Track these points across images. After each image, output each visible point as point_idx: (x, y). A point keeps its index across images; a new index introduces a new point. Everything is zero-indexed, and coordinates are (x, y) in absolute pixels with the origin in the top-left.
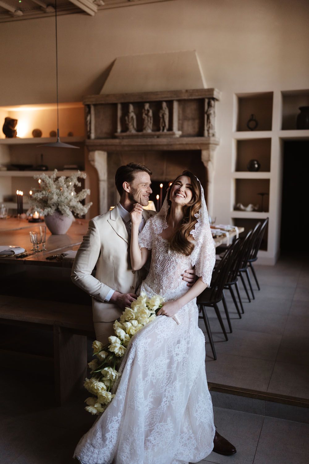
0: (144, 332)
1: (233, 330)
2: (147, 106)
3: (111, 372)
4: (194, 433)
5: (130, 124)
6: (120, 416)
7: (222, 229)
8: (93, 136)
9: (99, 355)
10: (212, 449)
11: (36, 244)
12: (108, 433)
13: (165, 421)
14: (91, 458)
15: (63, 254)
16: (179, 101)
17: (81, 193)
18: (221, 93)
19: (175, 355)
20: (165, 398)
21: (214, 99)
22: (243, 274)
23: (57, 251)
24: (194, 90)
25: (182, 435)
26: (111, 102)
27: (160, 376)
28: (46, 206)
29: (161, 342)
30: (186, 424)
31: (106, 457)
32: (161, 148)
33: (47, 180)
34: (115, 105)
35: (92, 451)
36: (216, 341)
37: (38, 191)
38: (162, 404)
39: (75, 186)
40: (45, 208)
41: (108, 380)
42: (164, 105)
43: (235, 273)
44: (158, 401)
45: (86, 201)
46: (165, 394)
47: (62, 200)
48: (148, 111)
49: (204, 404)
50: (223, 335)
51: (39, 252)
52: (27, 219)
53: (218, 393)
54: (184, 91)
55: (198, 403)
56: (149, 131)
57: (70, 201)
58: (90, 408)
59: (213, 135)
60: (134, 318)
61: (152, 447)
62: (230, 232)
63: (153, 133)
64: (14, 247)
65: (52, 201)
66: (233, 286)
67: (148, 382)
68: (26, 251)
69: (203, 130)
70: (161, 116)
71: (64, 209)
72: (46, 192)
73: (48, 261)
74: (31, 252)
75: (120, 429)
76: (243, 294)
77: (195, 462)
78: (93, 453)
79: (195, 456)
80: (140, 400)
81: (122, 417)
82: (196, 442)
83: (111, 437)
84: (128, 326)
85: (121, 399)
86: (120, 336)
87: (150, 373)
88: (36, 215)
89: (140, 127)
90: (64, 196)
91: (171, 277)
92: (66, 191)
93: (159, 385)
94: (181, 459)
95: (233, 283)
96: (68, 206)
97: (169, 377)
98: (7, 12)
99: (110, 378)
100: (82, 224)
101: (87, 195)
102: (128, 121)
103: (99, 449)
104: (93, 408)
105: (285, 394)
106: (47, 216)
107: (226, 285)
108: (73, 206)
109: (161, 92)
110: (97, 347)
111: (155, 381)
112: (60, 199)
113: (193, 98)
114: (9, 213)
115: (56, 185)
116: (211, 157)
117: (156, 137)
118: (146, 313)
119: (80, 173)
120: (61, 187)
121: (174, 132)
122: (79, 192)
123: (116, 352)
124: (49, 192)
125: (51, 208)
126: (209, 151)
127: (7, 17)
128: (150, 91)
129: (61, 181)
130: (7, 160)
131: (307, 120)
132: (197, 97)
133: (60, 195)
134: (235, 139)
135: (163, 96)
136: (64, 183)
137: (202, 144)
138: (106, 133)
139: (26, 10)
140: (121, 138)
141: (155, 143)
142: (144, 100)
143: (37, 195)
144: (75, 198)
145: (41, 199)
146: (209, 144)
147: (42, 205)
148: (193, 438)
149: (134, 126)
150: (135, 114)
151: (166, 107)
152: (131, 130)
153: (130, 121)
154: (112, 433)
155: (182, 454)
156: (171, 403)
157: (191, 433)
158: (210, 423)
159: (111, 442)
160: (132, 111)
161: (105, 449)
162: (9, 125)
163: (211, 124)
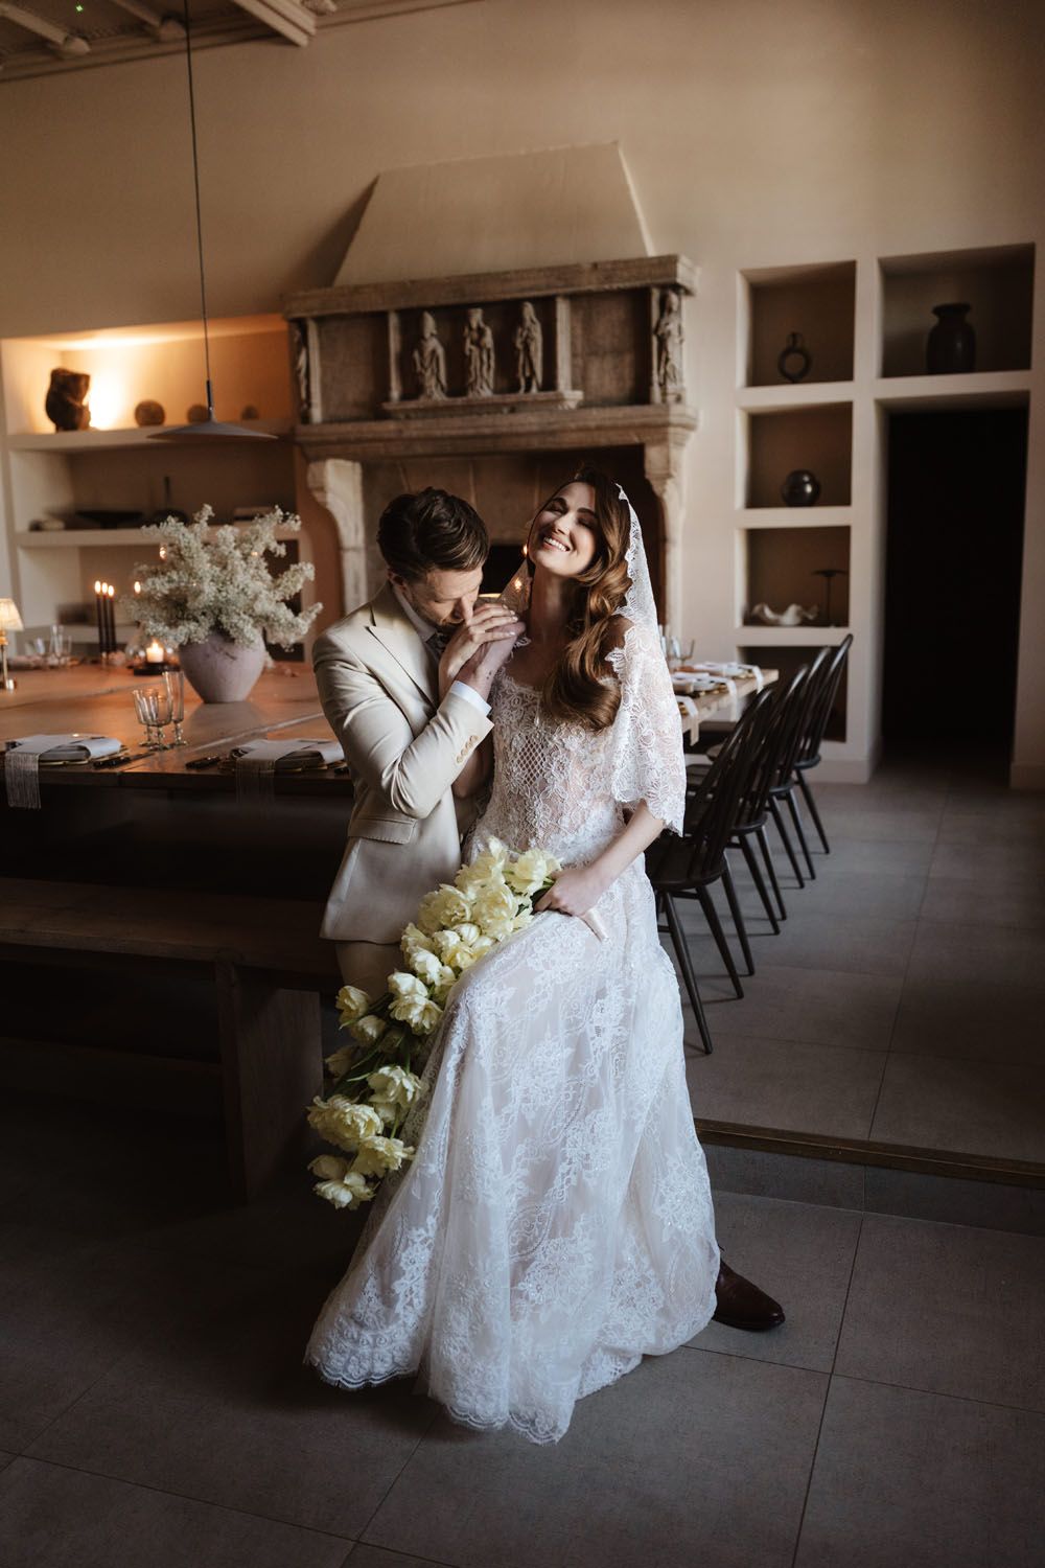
0: (494, 967)
1: (756, 966)
2: (477, 317)
3: (401, 1079)
4: (657, 1264)
5: (428, 374)
6: (432, 1225)
7: (712, 674)
8: (317, 414)
9: (357, 1027)
10: (711, 1314)
11: (153, 726)
12: (399, 1278)
13: (567, 1232)
14: (353, 1358)
15: (236, 752)
16: (573, 298)
17: (287, 575)
18: (698, 270)
19: (591, 1034)
20: (564, 1164)
21: (677, 288)
22: (781, 806)
23: (219, 746)
24: (615, 263)
25: (620, 1272)
26: (368, 309)
27: (546, 1099)
28: (182, 619)
29: (545, 995)
30: (631, 1241)
31: (400, 1354)
32: (523, 443)
33: (181, 537)
34: (381, 317)
35: (356, 1336)
36: (710, 999)
37: (155, 574)
38: (555, 1182)
39: (268, 555)
40: (180, 622)
41: (388, 1104)
42: (529, 311)
43: (758, 802)
44: (542, 1175)
45: (304, 600)
46: (564, 1153)
47: (229, 596)
48: (481, 332)
49: (685, 1179)
50: (729, 982)
51: (165, 748)
52: (130, 667)
53: (722, 1149)
54: (587, 267)
55: (665, 1174)
56: (486, 393)
57: (256, 598)
58: (330, 1187)
59: (679, 399)
60: (468, 918)
61: (531, 1311)
62: (740, 682)
63: (498, 398)
64: (88, 736)
65: (199, 604)
67: (512, 1120)
68: (123, 748)
69: (650, 384)
70: (519, 345)
71: (236, 625)
72: (181, 573)
73: (194, 772)
74: (143, 751)
75: (433, 1266)
76: (781, 865)
77: (662, 1353)
78: (356, 1342)
79: (659, 1335)
80: (493, 1174)
81: (438, 1229)
82: (661, 1293)
83: (408, 1293)
84: (448, 943)
85: (433, 1175)
86: (425, 974)
87: (516, 1092)
88: (155, 652)
89: (459, 383)
90: (236, 584)
91: (559, 799)
92: (240, 569)
93: (547, 1125)
94: (619, 1344)
95: (753, 826)
96: (250, 616)
97: (573, 1100)
98: (41, 44)
99: (397, 1099)
100: (293, 675)
101: (307, 581)
102: (422, 365)
103: (376, 1329)
104: (338, 1187)
105: (924, 1145)
106: (185, 648)
107: (734, 833)
108: (264, 614)
109: (517, 272)
110: (353, 1007)
111: (531, 1116)
112: (224, 594)
113: (615, 286)
114: (72, 653)
115: (212, 552)
116: (672, 465)
117: (505, 410)
118: (503, 902)
119: (282, 513)
120: (227, 557)
121: (561, 394)
122: (282, 573)
123: (414, 1021)
124: (190, 575)
125: (197, 621)
126: (668, 447)
127: (42, 58)
128: (485, 270)
129: (224, 539)
130: (62, 499)
131: (959, 345)
132: (628, 285)
133: (224, 583)
134: (743, 409)
135: (526, 284)
136: (234, 544)
137: (645, 426)
138: (356, 404)
139: (97, 35)
140: (402, 416)
141: (504, 430)
142: (467, 300)
143: (153, 583)
144: (269, 590)
145: (166, 596)
146: (667, 425)
147: (171, 616)
148: (653, 1281)
149: (438, 380)
150: (443, 344)
151: (532, 321)
152: (432, 392)
153: (427, 364)
154: (413, 1277)
155: (620, 1329)
156: (584, 1178)
157: (646, 1267)
158: (702, 1234)
159: (410, 1308)
160: (432, 335)
161: (393, 1327)
162: (66, 394)
163: (669, 364)
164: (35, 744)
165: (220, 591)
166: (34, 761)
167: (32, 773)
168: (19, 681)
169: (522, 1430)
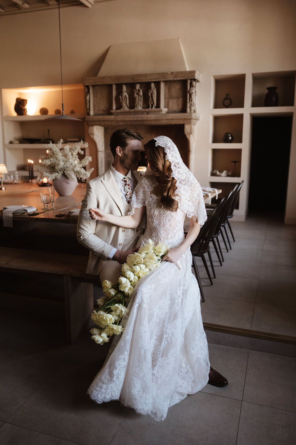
0: (149, 279)
1: (216, 276)
2: (138, 86)
3: (121, 308)
4: (192, 367)
5: (124, 102)
6: (126, 354)
8: (92, 113)
10: (207, 382)
11: (46, 204)
12: (115, 370)
13: (167, 356)
14: (100, 393)
15: (70, 212)
16: (166, 82)
18: (201, 75)
20: (166, 335)
21: (195, 80)
23: (65, 210)
24: (177, 72)
25: (181, 369)
26: (107, 83)
27: (163, 316)
28: (54, 172)
29: (163, 286)
30: (184, 360)
31: (114, 393)
32: (150, 123)
33: (54, 148)
34: (111, 86)
35: (101, 386)
36: (204, 285)
37: (46, 158)
38: (163, 340)
39: (79, 154)
42: (153, 85)
46: (166, 332)
47: (67, 166)
48: (139, 91)
49: (200, 342)
51: (49, 210)
52: (38, 184)
54: (170, 73)
56: (140, 108)
57: (75, 166)
58: (97, 337)
59: (195, 112)
60: (142, 262)
61: (156, 379)
62: (212, 193)
63: (143, 110)
64: (27, 206)
65: (59, 168)
66: (215, 239)
67: (154, 323)
68: (37, 210)
70: (150, 95)
71: (69, 174)
72: (54, 158)
73: (58, 218)
74: (43, 211)
77: (193, 394)
78: (101, 388)
79: (192, 389)
80: (148, 339)
81: (128, 356)
82: (193, 376)
83: (117, 374)
84: (137, 269)
85: (128, 340)
86: (130, 278)
87: (155, 314)
88: (45, 180)
89: (132, 105)
90: (69, 162)
91: (168, 229)
92: (70, 158)
93: (162, 324)
94: (181, 391)
95: (216, 236)
96: (73, 171)
97: (170, 316)
98: (15, 5)
99: (119, 314)
101: (90, 162)
102: (122, 100)
103: (107, 384)
104: (99, 337)
105: (267, 331)
106: (55, 180)
107: (211, 238)
108: (77, 171)
109: (150, 74)
111: (158, 321)
112: (66, 165)
113: (177, 79)
114: (21, 179)
115: (62, 153)
116: (192, 130)
117: (145, 113)
118: (153, 258)
119: (83, 142)
120: (67, 154)
121: (161, 109)
122: (83, 159)
123: (126, 292)
124: (56, 159)
125: (58, 173)
126: (191, 125)
127: (15, 9)
128: (140, 73)
129: (66, 149)
130: (19, 135)
131: (274, 99)
132: (181, 79)
133: (66, 162)
134: (213, 115)
135: (152, 78)
136: (69, 151)
137: (185, 119)
138: (103, 110)
139: (31, 3)
140: (116, 114)
141: (145, 119)
142: (135, 82)
143: (46, 161)
144: (79, 164)
145: (49, 165)
146: (191, 119)
147: (51, 171)
148: (191, 372)
149: (127, 104)
150: (128, 93)
151: (154, 88)
152: (125, 108)
153: (123, 100)
154: (119, 370)
155: (181, 386)
156: (172, 339)
157: (188, 368)
158: (205, 359)
159: (117, 379)
160: (125, 91)
161: (112, 384)
162: (20, 105)
163: (192, 101)
164: (12, 208)
165: (65, 164)
166: (11, 213)
167: (11, 217)
168: (6, 188)
169: (153, 416)
